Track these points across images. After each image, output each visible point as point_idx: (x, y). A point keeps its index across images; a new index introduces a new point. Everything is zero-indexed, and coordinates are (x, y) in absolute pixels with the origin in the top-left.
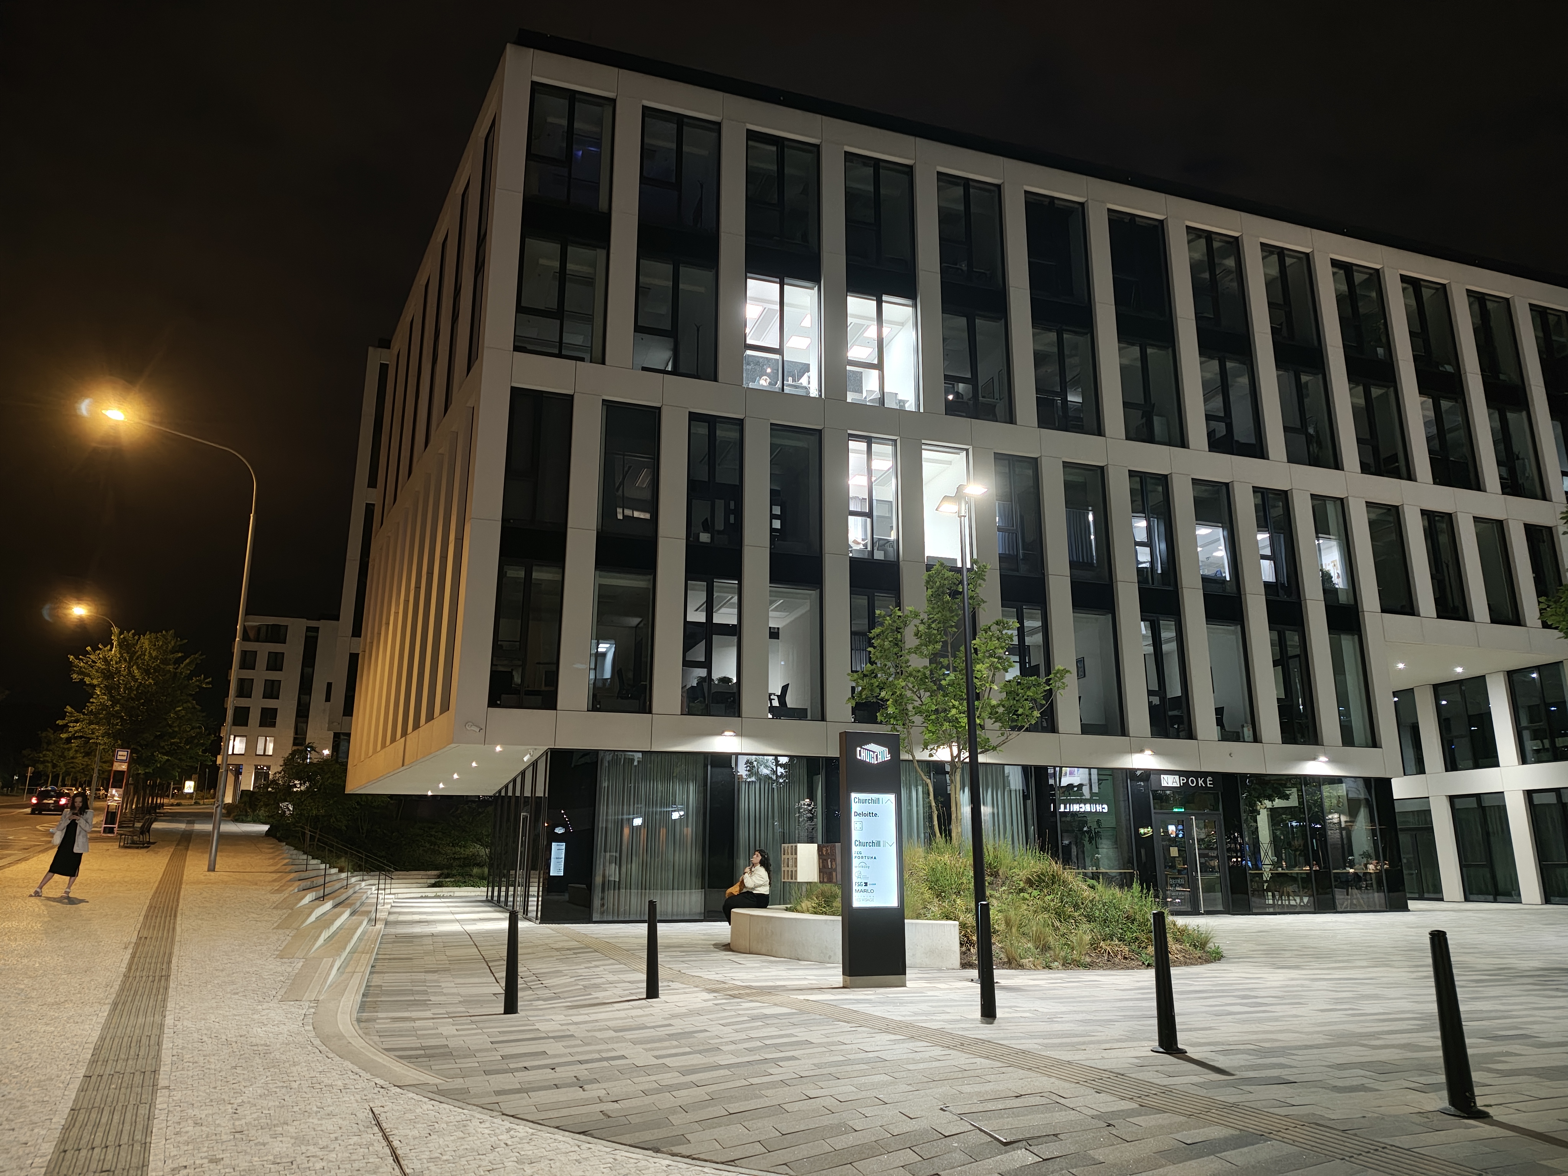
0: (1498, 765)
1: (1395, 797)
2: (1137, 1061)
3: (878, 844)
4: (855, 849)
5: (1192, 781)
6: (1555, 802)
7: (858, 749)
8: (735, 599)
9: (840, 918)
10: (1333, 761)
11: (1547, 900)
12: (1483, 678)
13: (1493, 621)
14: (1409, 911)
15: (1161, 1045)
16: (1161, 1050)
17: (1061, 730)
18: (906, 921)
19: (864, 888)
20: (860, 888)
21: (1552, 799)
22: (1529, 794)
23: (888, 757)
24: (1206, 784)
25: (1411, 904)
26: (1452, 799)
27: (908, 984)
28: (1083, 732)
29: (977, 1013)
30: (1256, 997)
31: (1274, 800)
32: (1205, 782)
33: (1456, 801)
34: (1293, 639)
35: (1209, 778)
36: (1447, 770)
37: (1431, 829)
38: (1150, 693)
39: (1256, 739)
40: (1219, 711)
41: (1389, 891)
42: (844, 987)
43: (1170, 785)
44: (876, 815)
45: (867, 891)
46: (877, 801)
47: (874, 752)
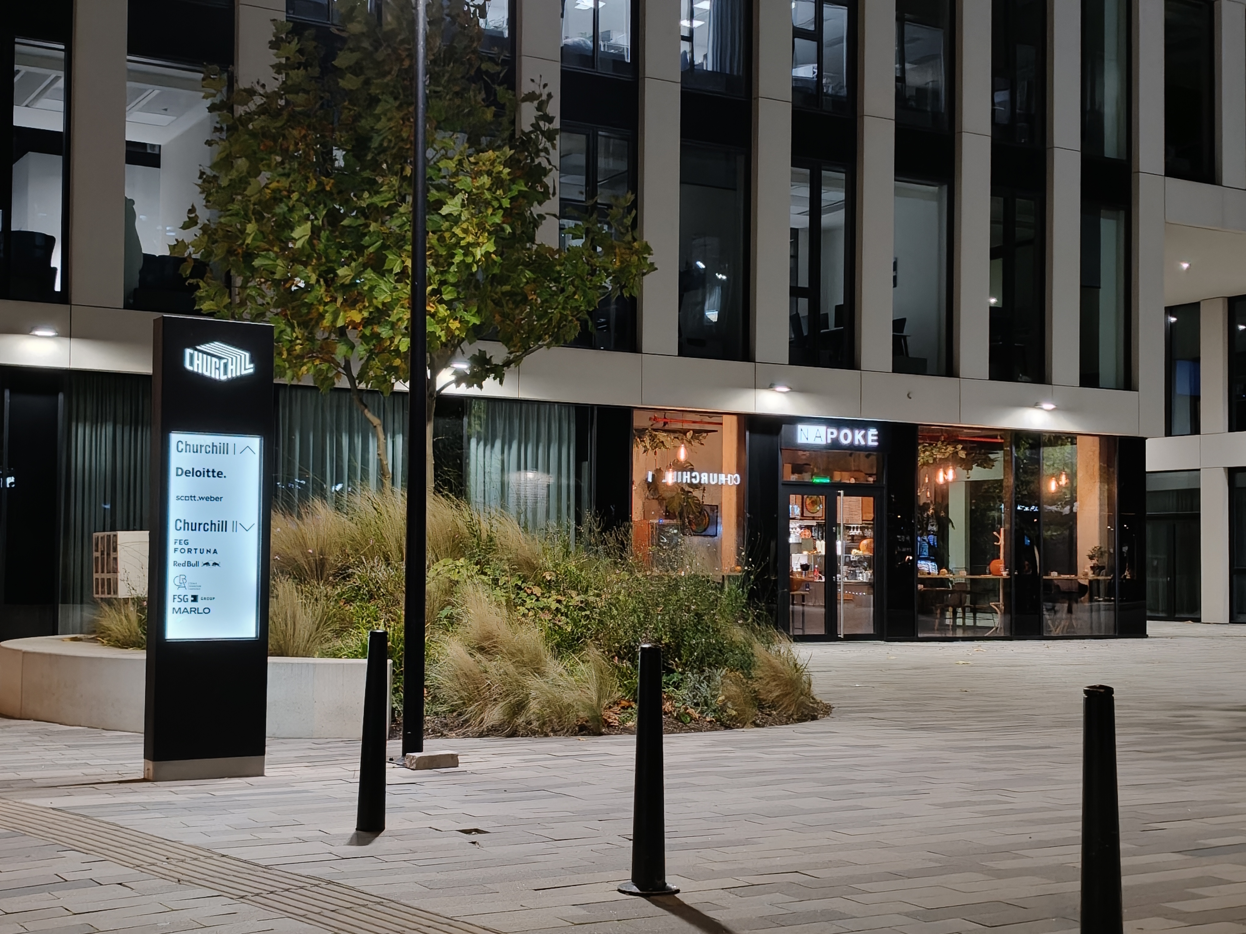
1: (1148, 469)
2: (581, 912)
3: (222, 526)
4: (173, 535)
5: (846, 435)
7: (188, 351)
8: (61, 84)
9: (141, 655)
10: (1063, 408)
14: (1147, 636)
15: (636, 879)
16: (635, 889)
17: (645, 347)
18: (270, 659)
19: (190, 605)
20: (183, 605)
23: (249, 369)
24: (866, 440)
25: (1152, 627)
26: (1232, 473)
27: (268, 771)
28: (681, 353)
29: (351, 826)
30: (853, 781)
31: (971, 469)
32: (865, 437)
33: (1239, 476)
34: (1025, 213)
35: (873, 432)
36: (1231, 430)
37: (1198, 517)
38: (795, 292)
39: (951, 371)
40: (898, 325)
41: (1121, 607)
42: (144, 780)
43: (812, 440)
44: (220, 474)
45: (195, 610)
46: (224, 450)
47: (220, 358)
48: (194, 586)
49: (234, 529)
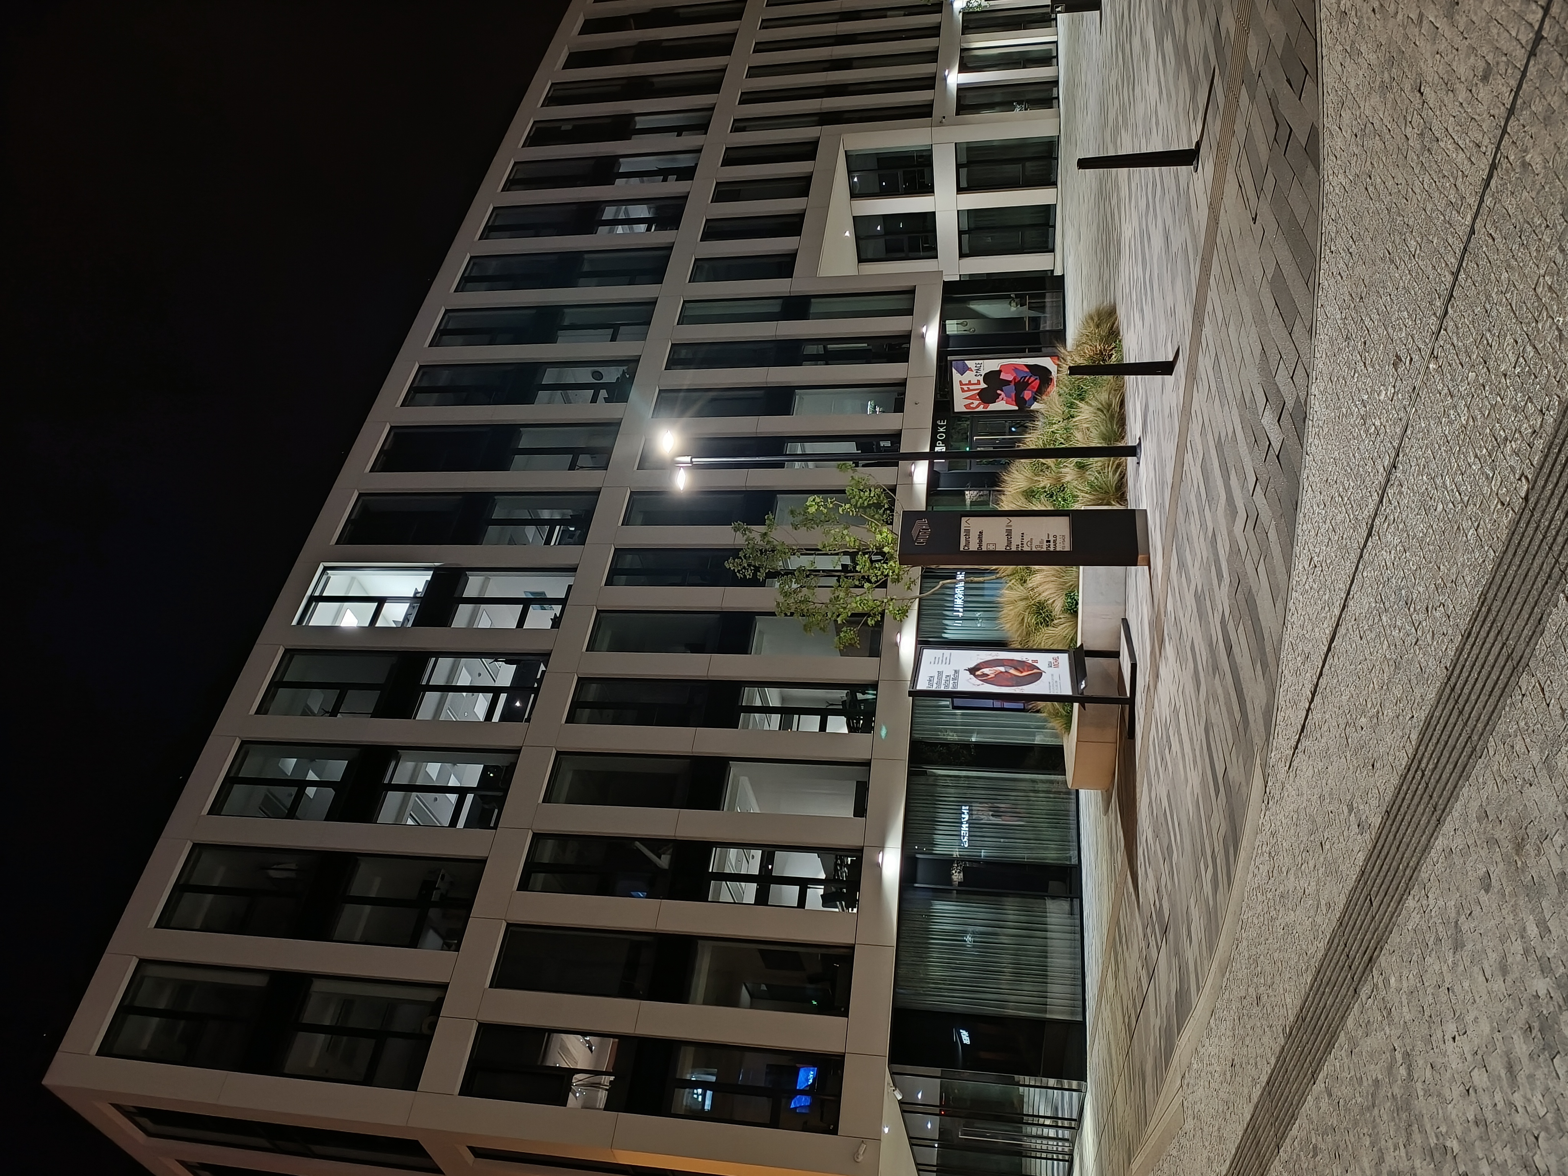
0: (934, 213)
1: (960, 282)
3: (1009, 533)
4: (1014, 549)
5: (940, 436)
6: (966, 169)
10: (926, 324)
11: (1054, 184)
12: (855, 218)
13: (806, 195)
14: (1063, 276)
20: (1052, 544)
21: (964, 171)
22: (960, 190)
24: (944, 425)
26: (962, 255)
33: (964, 251)
34: (811, 350)
35: (938, 422)
36: (937, 257)
39: (903, 384)
41: (1045, 289)
44: (980, 532)
45: (1055, 541)
46: (968, 532)
47: (920, 531)
48: (1042, 542)
49: (1011, 526)
